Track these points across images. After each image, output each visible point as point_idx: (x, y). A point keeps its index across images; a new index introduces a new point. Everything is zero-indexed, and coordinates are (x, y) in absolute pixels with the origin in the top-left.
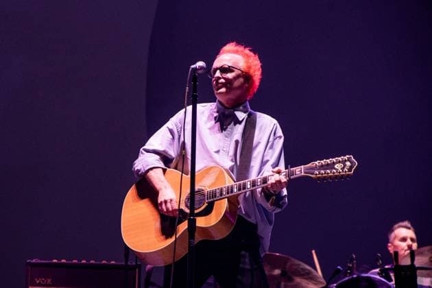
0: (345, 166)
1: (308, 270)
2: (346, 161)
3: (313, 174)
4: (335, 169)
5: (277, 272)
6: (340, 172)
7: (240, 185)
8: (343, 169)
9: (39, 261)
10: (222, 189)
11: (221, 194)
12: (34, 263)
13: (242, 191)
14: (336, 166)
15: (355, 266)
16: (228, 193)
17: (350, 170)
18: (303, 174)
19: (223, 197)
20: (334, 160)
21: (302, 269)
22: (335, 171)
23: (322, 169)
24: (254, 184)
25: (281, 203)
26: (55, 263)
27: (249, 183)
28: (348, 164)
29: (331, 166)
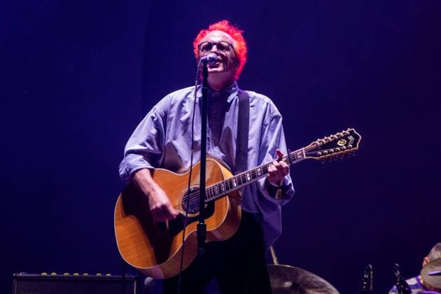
0: (348, 141)
1: (323, 283)
2: (348, 135)
3: (316, 155)
4: (339, 146)
5: (288, 284)
6: (344, 150)
7: (239, 178)
8: (346, 145)
9: (27, 275)
10: (220, 186)
11: (221, 191)
12: (20, 277)
13: (243, 185)
14: (339, 144)
15: (372, 277)
16: (227, 189)
17: (354, 145)
18: (305, 157)
19: (224, 194)
20: (335, 136)
21: (315, 282)
22: (339, 149)
23: (325, 149)
24: (254, 175)
25: (287, 193)
26: (45, 276)
27: (248, 175)
28: (351, 138)
29: (333, 144)
